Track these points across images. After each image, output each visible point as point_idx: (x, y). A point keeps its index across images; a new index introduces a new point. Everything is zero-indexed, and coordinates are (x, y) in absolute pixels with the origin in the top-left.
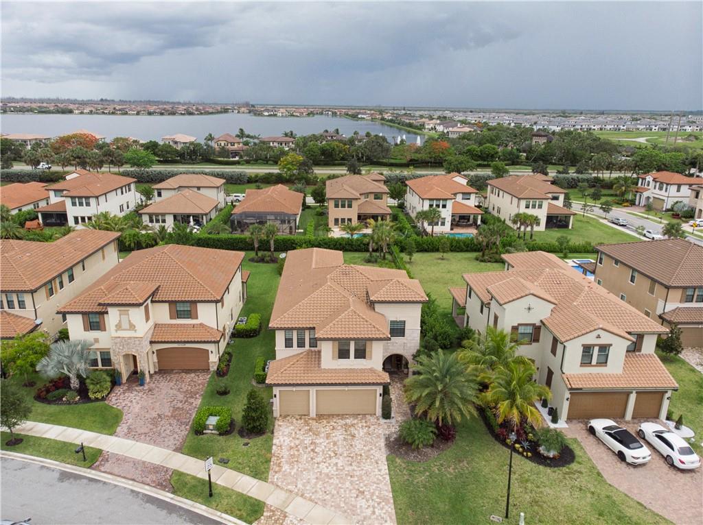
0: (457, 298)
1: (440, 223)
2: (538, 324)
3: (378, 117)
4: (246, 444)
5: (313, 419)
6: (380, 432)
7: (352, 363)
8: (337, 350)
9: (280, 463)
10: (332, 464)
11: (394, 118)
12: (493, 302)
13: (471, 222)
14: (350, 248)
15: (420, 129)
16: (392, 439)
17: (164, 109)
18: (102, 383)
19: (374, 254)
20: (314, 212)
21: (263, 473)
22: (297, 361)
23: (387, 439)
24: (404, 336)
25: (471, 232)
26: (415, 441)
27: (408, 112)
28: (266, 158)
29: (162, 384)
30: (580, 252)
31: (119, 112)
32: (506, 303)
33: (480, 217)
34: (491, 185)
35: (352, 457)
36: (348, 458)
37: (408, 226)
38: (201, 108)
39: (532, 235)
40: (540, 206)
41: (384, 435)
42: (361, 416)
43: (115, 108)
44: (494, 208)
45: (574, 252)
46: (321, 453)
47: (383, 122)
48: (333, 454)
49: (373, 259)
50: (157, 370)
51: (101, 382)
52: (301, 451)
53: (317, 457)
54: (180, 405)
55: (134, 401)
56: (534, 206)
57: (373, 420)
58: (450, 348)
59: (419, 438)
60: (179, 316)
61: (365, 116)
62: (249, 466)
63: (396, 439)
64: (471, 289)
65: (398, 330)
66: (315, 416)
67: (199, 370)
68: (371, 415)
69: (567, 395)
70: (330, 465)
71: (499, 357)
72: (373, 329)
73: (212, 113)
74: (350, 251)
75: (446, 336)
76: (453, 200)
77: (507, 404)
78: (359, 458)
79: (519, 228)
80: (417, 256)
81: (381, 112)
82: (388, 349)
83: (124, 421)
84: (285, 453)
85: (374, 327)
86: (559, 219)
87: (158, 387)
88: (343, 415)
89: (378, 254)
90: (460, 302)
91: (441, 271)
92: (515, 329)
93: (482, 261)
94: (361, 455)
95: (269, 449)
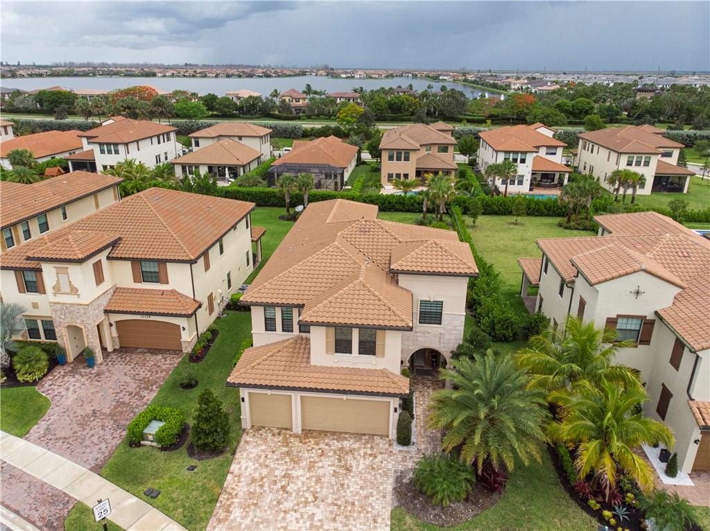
0: (527, 272)
1: (516, 182)
2: (650, 316)
3: (460, 78)
4: (192, 468)
5: (296, 436)
6: (390, 466)
7: (354, 360)
8: (334, 341)
9: (229, 506)
10: (306, 517)
11: (478, 80)
12: (580, 281)
13: (556, 182)
14: (401, 208)
15: (506, 90)
16: (405, 481)
17: (243, 72)
18: (33, 362)
19: (429, 215)
20: (368, 168)
21: (201, 519)
22: (279, 351)
23: (398, 479)
24: (440, 324)
25: (555, 193)
26: (437, 493)
27: (494, 74)
28: (329, 112)
29: (116, 367)
30: (700, 221)
31: (198, 75)
32: (599, 283)
33: (567, 176)
34: (583, 139)
35: (339, 507)
36: (331, 508)
37: (476, 183)
38: (279, 71)
39: (633, 198)
40: (647, 164)
41: (395, 471)
42: (367, 437)
43: (195, 71)
44: (585, 167)
45: (691, 221)
46: (294, 494)
47: (466, 83)
48: (311, 498)
49: (427, 221)
50: (117, 347)
51: (30, 361)
52: (266, 488)
53: (286, 500)
54: (127, 399)
55: (71, 388)
56: (638, 164)
57: (382, 444)
58: (512, 340)
59: (444, 490)
60: (145, 279)
61: (446, 78)
62: (184, 506)
63: (411, 481)
64: (548, 260)
65: (431, 314)
66: (300, 432)
67: (169, 350)
68: (382, 437)
69: (697, 435)
70: (302, 517)
71: (583, 366)
72: (389, 313)
73: (290, 76)
74: (401, 211)
75: (507, 323)
76: (535, 155)
77: (595, 447)
78: (349, 508)
79: (617, 190)
80: (482, 220)
81: (464, 74)
82: (417, 341)
83: (46, 417)
84: (242, 489)
85: (389, 309)
86: (670, 181)
87: (109, 371)
88: (341, 433)
89: (434, 216)
90: (531, 279)
91: (512, 238)
92: (611, 322)
93: (566, 228)
94: (353, 504)
95: (221, 482)
